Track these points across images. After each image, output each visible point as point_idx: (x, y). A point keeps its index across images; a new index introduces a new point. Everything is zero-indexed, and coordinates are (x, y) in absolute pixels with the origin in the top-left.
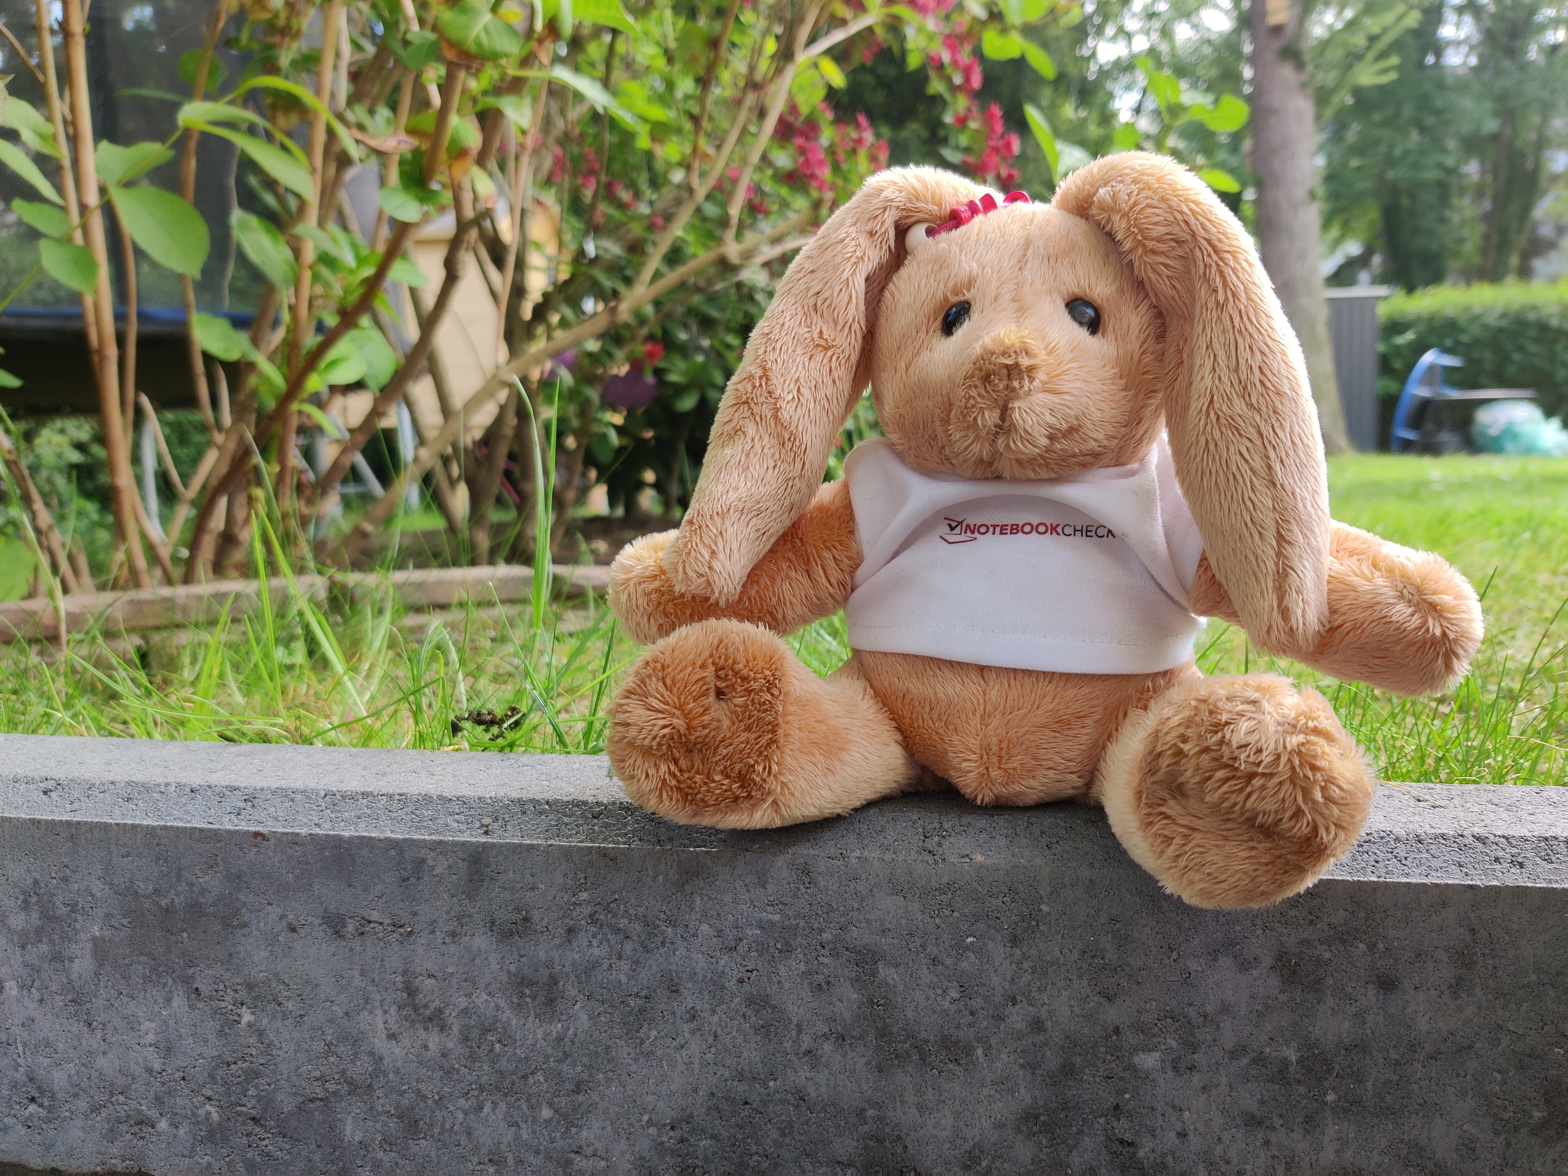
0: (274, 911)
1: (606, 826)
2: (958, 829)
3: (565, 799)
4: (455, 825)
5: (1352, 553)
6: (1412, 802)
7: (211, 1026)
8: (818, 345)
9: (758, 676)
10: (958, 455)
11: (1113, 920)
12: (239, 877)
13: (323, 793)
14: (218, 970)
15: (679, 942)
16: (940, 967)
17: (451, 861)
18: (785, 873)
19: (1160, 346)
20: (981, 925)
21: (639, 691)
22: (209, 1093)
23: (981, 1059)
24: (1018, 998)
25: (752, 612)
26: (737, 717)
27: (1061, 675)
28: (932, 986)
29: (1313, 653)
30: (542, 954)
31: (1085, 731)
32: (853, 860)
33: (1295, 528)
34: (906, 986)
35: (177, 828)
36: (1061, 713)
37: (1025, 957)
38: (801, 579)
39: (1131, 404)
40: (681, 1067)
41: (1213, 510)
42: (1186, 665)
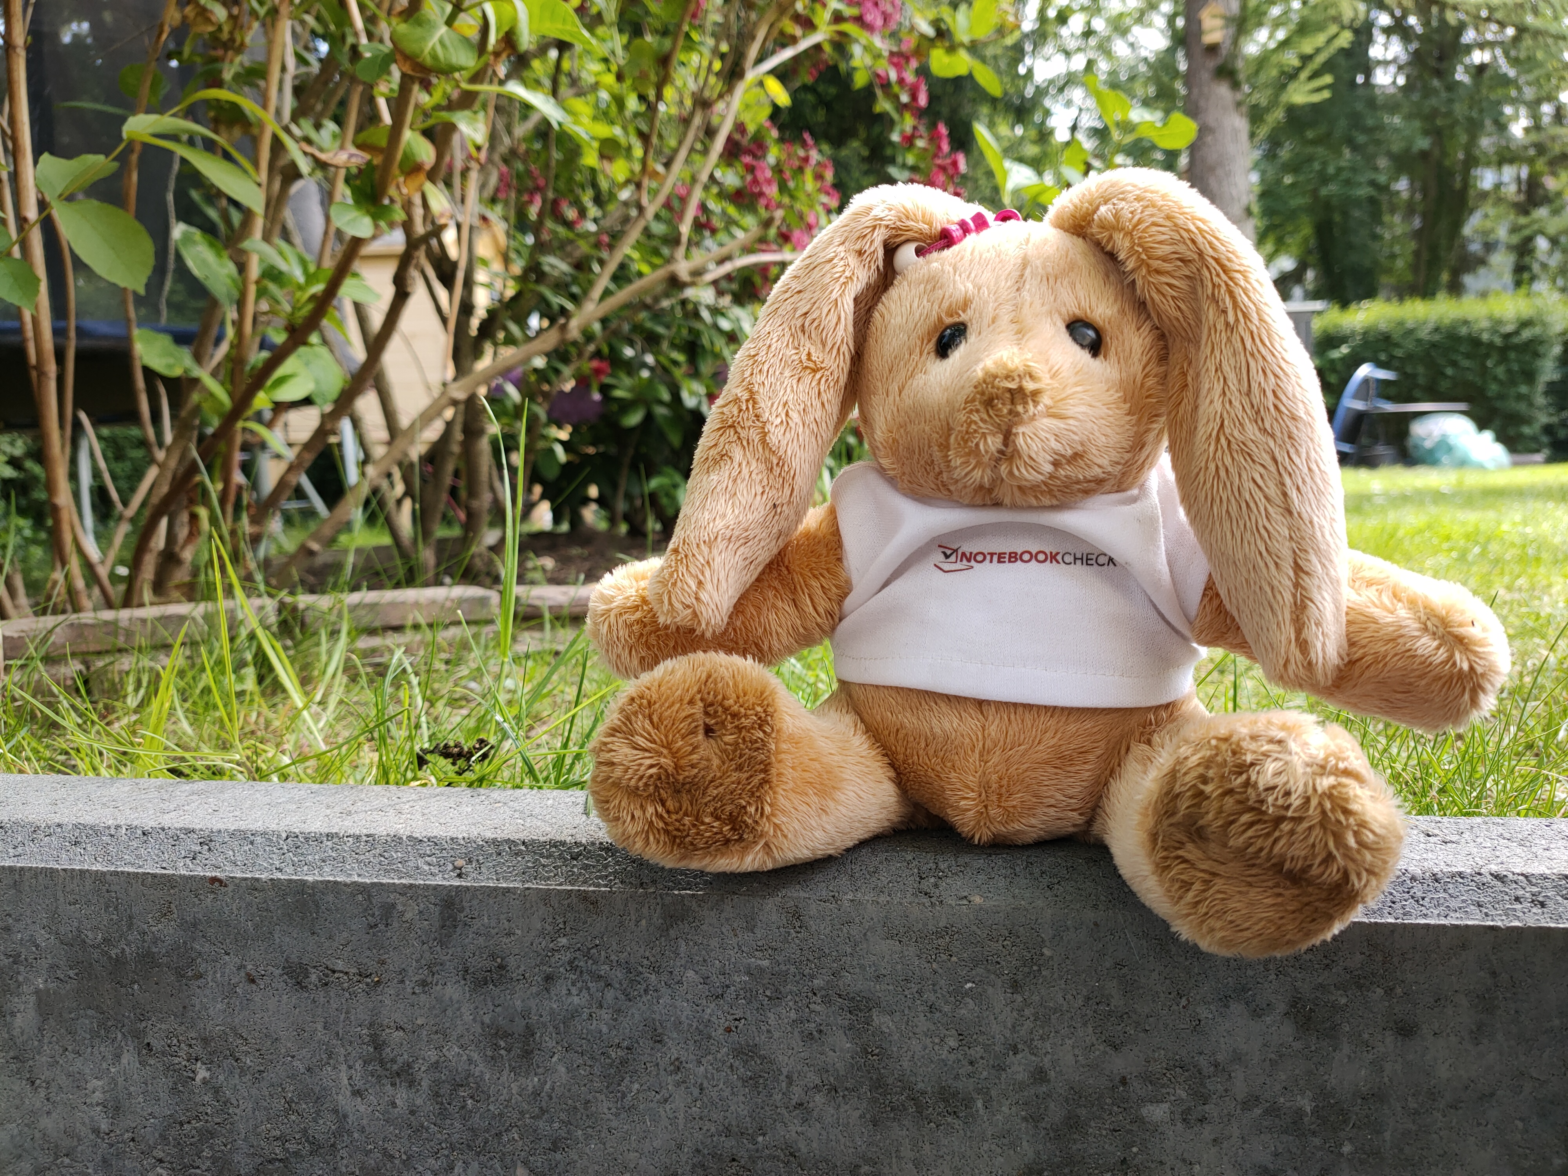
0: (232, 961)
1: (586, 867)
2: (954, 869)
3: (542, 839)
4: (426, 868)
5: (1370, 583)
6: (1422, 838)
7: (163, 1083)
8: (806, 368)
9: (749, 712)
10: (957, 481)
11: (1119, 965)
12: (195, 925)
13: (284, 835)
14: (171, 1024)
15: (664, 990)
16: (938, 1014)
17: (422, 906)
18: (774, 917)
19: (1163, 369)
20: (980, 970)
21: (624, 729)
22: (161, 1155)
23: (981, 1112)
24: (1020, 1047)
25: (737, 642)
26: (727, 755)
27: (1063, 709)
28: (929, 1035)
30: (518, 1003)
31: (1087, 767)
32: (846, 904)
33: (1313, 558)
34: (901, 1035)
35: (128, 873)
36: (1063, 748)
37: (1026, 1003)
38: (787, 608)
39: (1135, 429)
40: (665, 1122)
41: (1224, 537)
42: (1188, 698)
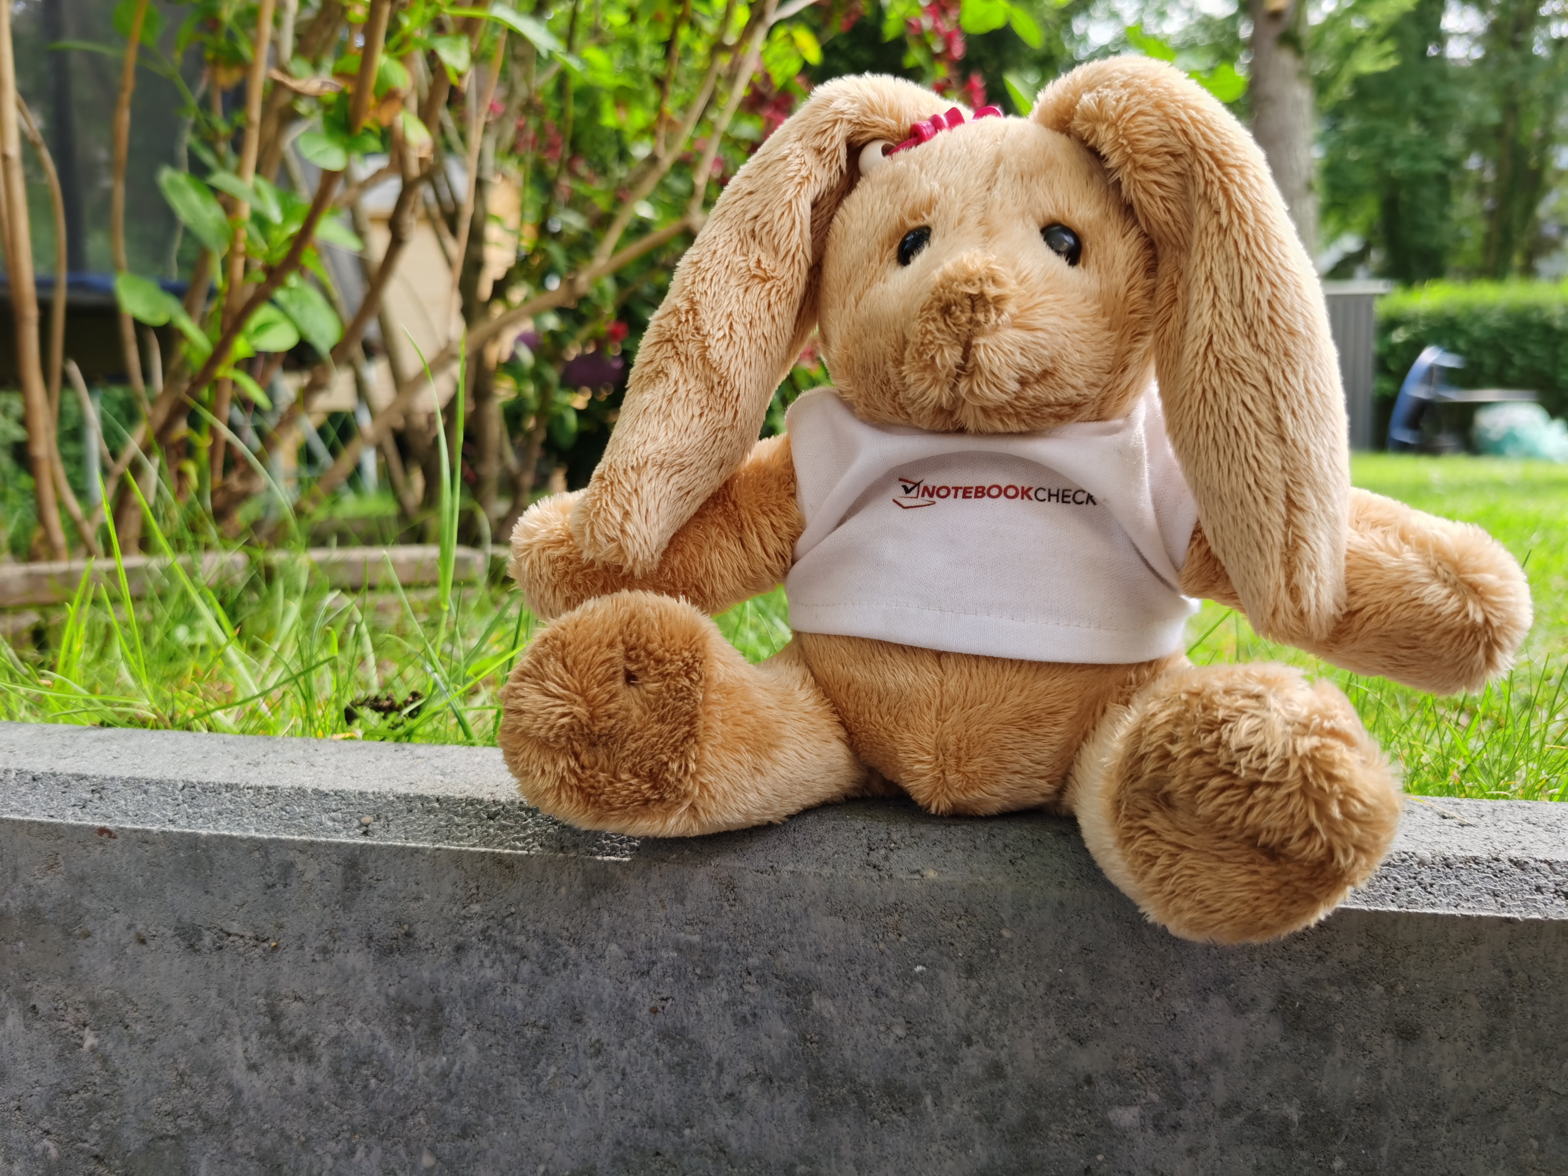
0: (121, 919)
1: (503, 828)
2: (908, 841)
3: (458, 796)
4: (330, 824)
5: (1375, 525)
6: (1437, 820)
7: (50, 1049)
8: (755, 276)
9: (675, 657)
12: (82, 879)
13: (180, 785)
14: (57, 986)
15: (584, 964)
16: (884, 999)
17: (323, 865)
18: (706, 888)
19: (1151, 281)
20: (932, 952)
21: (535, 672)
22: (47, 1126)
23: (930, 1109)
24: (974, 1038)
26: (651, 705)
27: (1031, 663)
28: (873, 1021)
29: (1325, 642)
30: (426, 975)
31: (1057, 729)
32: (786, 875)
33: (1308, 492)
34: (844, 1021)
35: (14, 821)
36: (1030, 707)
37: (982, 990)
38: (733, 548)
39: (1116, 347)
40: (584, 1110)
41: (1209, 470)
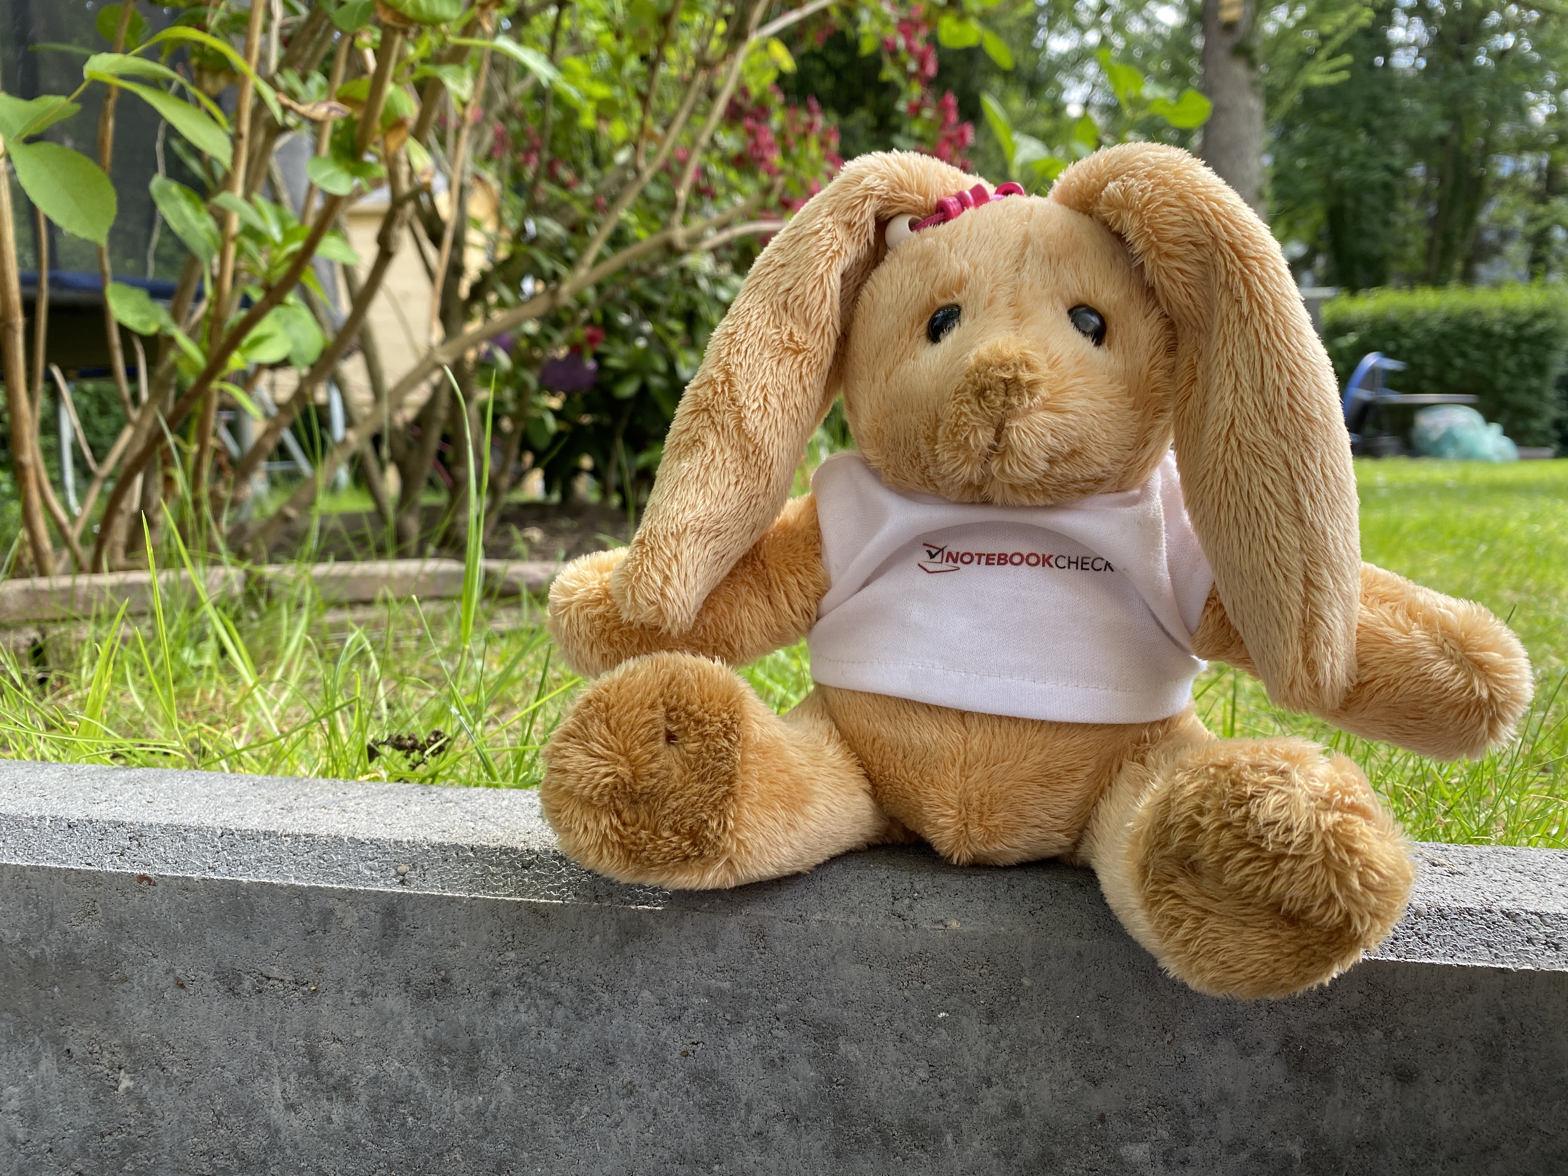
0: (160, 964)
2: (931, 891)
3: (492, 845)
4: (368, 872)
5: (1383, 601)
6: (1427, 867)
7: (84, 1091)
8: (788, 348)
9: (715, 719)
10: (944, 477)
11: (1102, 997)
12: (121, 926)
13: (219, 832)
14: (94, 1030)
15: (616, 1009)
16: (908, 1044)
17: (362, 913)
18: (737, 937)
19: (1171, 361)
20: (955, 999)
21: (579, 733)
22: (80, 1167)
23: (950, 1146)
24: (994, 1079)
25: (706, 641)
26: (689, 765)
27: (1051, 724)
28: (898, 1065)
30: (462, 1018)
31: (1075, 786)
32: (815, 924)
33: (1325, 573)
34: (869, 1064)
35: (50, 869)
36: (1050, 765)
37: (1003, 1035)
38: (761, 605)
39: (1138, 425)
40: (616, 1147)
41: (1230, 546)
42: (1187, 713)
